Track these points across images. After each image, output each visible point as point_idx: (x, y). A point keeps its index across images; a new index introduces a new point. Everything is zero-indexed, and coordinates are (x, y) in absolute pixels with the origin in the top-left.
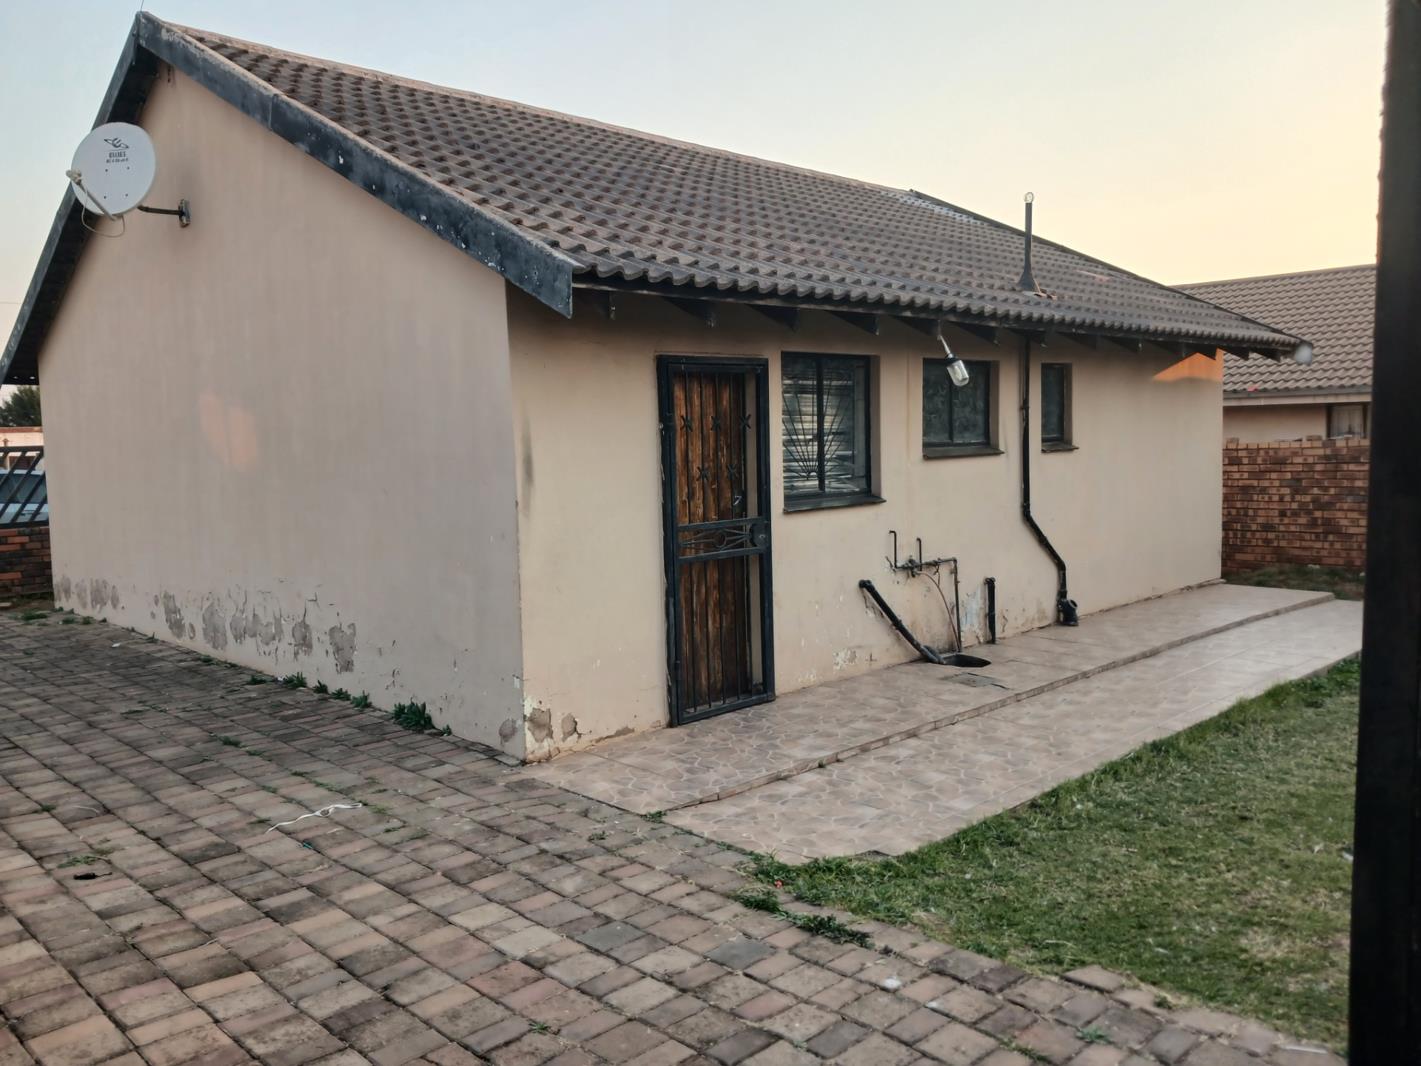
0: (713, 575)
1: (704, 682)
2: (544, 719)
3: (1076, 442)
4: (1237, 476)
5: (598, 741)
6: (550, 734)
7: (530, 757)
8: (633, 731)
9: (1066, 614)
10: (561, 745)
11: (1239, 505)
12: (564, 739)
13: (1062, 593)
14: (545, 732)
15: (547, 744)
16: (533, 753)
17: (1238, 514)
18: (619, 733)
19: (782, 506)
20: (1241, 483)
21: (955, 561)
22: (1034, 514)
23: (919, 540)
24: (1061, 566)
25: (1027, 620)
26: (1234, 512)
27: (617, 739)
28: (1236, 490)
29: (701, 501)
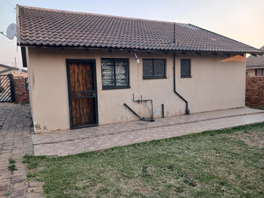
0: (86, 101)
1: (83, 121)
2: (39, 126)
3: (192, 76)
4: (261, 83)
5: (52, 131)
6: (40, 129)
7: (35, 133)
8: (61, 130)
9: (187, 112)
10: (43, 131)
11: (261, 90)
12: (44, 130)
13: (187, 108)
14: (39, 129)
15: (39, 131)
16: (36, 132)
17: (261, 92)
18: (57, 130)
19: (102, 88)
20: (261, 85)
21: (152, 100)
22: (176, 91)
23: (141, 96)
24: (186, 102)
25: (176, 113)
26: (260, 92)
27: (57, 131)
28: (260, 87)
29: (82, 87)
